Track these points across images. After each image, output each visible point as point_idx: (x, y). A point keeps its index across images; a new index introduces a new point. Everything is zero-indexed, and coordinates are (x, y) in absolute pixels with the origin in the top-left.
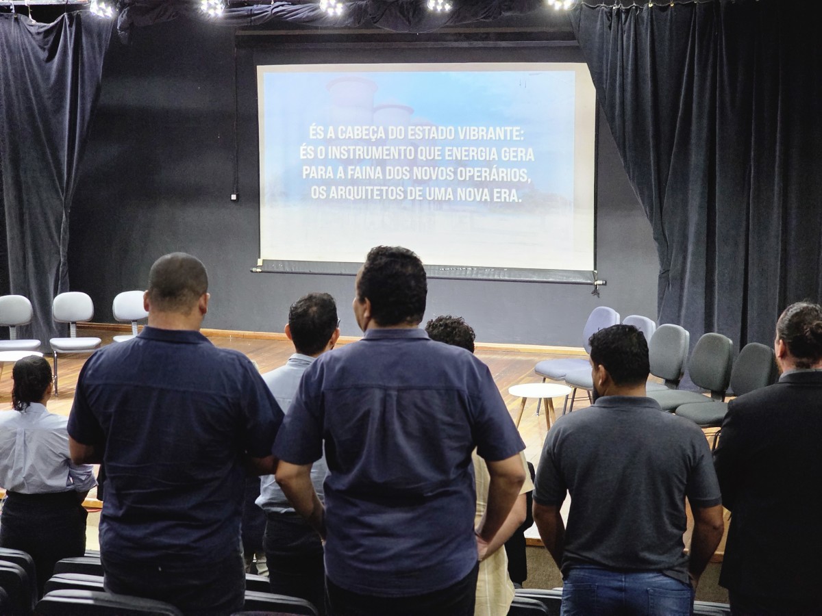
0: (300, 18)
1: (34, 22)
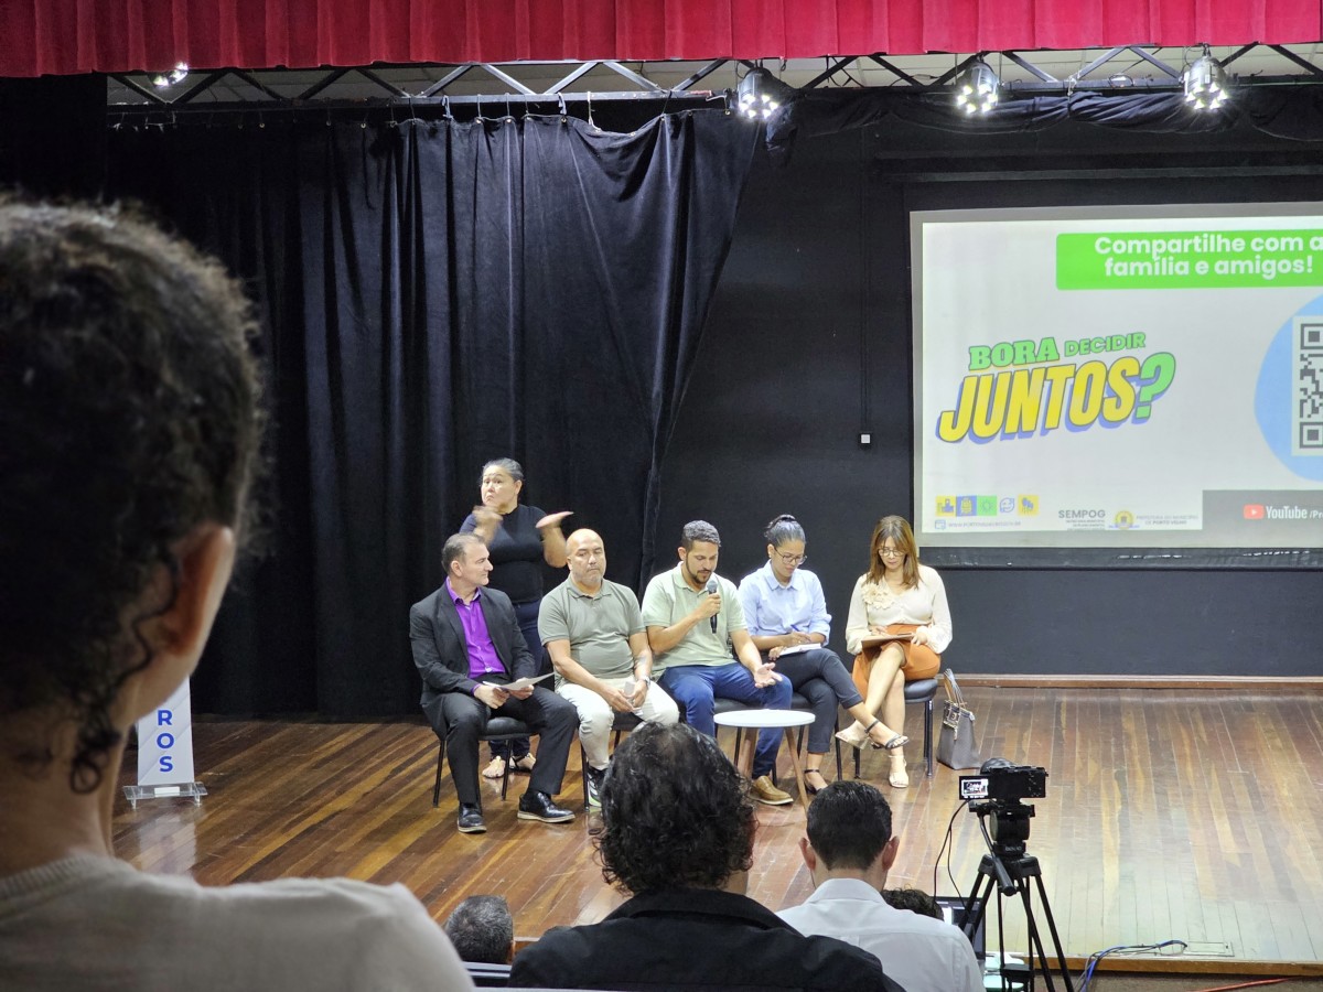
0: (1124, 120)
1: (598, 131)
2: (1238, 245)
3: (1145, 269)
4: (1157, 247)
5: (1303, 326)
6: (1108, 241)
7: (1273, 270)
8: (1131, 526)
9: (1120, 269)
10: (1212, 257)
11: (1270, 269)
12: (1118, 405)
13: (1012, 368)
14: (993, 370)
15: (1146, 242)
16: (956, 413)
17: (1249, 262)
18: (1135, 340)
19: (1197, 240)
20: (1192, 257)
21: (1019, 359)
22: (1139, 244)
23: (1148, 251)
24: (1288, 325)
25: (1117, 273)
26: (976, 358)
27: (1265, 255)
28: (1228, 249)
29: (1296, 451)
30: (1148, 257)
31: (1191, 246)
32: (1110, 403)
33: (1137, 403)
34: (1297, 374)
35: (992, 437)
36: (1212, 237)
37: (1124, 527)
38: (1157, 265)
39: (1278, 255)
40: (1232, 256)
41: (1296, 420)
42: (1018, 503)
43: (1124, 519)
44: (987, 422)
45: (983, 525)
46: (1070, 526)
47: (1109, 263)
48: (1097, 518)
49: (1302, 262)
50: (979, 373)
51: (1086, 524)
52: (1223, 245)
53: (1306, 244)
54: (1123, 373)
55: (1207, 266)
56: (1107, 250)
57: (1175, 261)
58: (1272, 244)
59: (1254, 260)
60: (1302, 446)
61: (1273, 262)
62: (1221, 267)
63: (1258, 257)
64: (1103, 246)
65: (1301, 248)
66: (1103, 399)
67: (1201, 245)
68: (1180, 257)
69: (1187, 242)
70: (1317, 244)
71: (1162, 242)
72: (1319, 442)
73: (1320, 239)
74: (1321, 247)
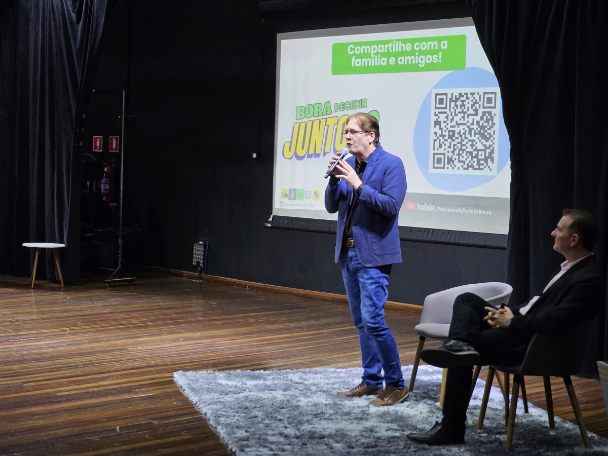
2: (408, 47)
3: (368, 62)
4: (373, 49)
5: (437, 95)
6: (353, 47)
7: (424, 61)
9: (358, 63)
10: (396, 55)
11: (422, 61)
13: (312, 119)
14: (306, 120)
15: (369, 47)
16: (291, 143)
17: (413, 57)
18: (363, 103)
19: (390, 45)
20: (388, 55)
21: (316, 114)
22: (366, 48)
23: (369, 52)
24: (430, 93)
25: (357, 65)
26: (299, 113)
27: (421, 53)
28: (404, 50)
29: (431, 170)
30: (368, 56)
31: (388, 48)
34: (432, 124)
35: (304, 156)
36: (397, 42)
38: (373, 59)
39: (425, 53)
40: (405, 54)
41: (432, 152)
42: (313, 194)
44: (302, 149)
45: (299, 205)
47: (353, 60)
49: (437, 56)
50: (300, 121)
52: (402, 46)
53: (439, 45)
55: (394, 60)
56: (353, 52)
57: (381, 58)
58: (425, 46)
59: (415, 56)
60: (434, 167)
61: (424, 57)
62: (402, 60)
63: (417, 54)
64: (352, 49)
65: (436, 48)
67: (392, 48)
68: (383, 55)
69: (386, 46)
70: (445, 45)
71: (375, 46)
72: (442, 165)
73: (446, 42)
74: (446, 47)
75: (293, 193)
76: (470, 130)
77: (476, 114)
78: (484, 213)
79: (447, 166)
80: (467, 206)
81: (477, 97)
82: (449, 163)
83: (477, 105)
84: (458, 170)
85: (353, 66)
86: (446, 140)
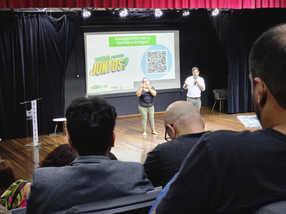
0: (143, 17)
1: (52, 18)
2: (137, 38)
3: (123, 43)
4: (125, 39)
5: (148, 52)
6: (117, 38)
7: (143, 43)
8: (123, 89)
9: (119, 43)
10: (133, 41)
11: (142, 43)
12: (120, 67)
13: (102, 62)
14: (99, 62)
15: (123, 38)
16: (93, 70)
17: (139, 41)
18: (122, 56)
19: (131, 38)
20: (130, 41)
21: (104, 60)
22: (122, 38)
23: (124, 40)
24: (146, 52)
25: (119, 44)
26: (96, 60)
27: (142, 40)
28: (136, 39)
29: (148, 74)
30: (123, 41)
31: (130, 39)
32: (119, 67)
33: (123, 67)
34: (147, 60)
35: (100, 74)
36: (133, 37)
37: (121, 89)
38: (125, 42)
39: (143, 40)
40: (137, 40)
41: (147, 68)
42: (104, 86)
43: (121, 88)
44: (98, 72)
45: (98, 91)
46: (113, 90)
47: (117, 42)
48: (117, 88)
49: (147, 41)
50: (97, 63)
51: (115, 89)
53: (148, 38)
54: (120, 61)
55: (133, 42)
56: (117, 40)
57: (128, 42)
58: (143, 38)
59: (140, 41)
60: (148, 73)
61: (143, 41)
62: (135, 42)
63: (141, 40)
64: (116, 39)
65: (147, 39)
66: (117, 66)
67: (132, 39)
68: (128, 41)
69: (130, 38)
70: (149, 38)
71: (126, 38)
72: (151, 72)
73: (150, 37)
74: (150, 39)
75: (95, 87)
76: (159, 62)
77: (161, 57)
78: (165, 84)
79: (152, 72)
80: (159, 83)
81: (160, 53)
82: (153, 71)
83: (160, 55)
84: (156, 73)
85: (117, 44)
86: (152, 65)
